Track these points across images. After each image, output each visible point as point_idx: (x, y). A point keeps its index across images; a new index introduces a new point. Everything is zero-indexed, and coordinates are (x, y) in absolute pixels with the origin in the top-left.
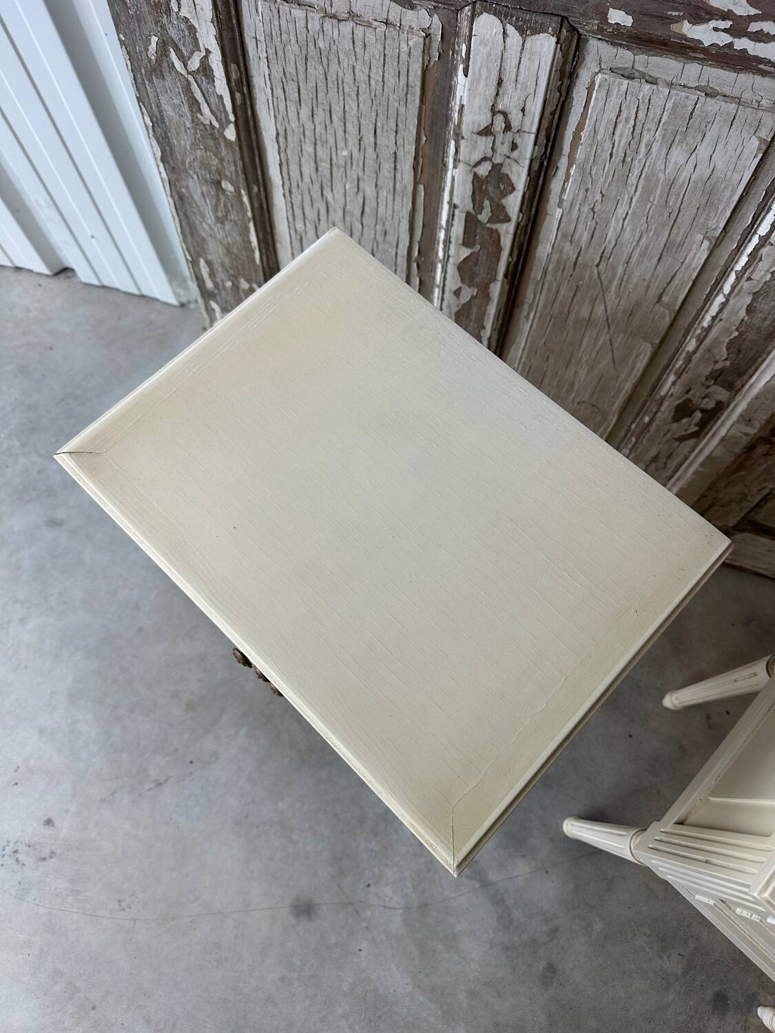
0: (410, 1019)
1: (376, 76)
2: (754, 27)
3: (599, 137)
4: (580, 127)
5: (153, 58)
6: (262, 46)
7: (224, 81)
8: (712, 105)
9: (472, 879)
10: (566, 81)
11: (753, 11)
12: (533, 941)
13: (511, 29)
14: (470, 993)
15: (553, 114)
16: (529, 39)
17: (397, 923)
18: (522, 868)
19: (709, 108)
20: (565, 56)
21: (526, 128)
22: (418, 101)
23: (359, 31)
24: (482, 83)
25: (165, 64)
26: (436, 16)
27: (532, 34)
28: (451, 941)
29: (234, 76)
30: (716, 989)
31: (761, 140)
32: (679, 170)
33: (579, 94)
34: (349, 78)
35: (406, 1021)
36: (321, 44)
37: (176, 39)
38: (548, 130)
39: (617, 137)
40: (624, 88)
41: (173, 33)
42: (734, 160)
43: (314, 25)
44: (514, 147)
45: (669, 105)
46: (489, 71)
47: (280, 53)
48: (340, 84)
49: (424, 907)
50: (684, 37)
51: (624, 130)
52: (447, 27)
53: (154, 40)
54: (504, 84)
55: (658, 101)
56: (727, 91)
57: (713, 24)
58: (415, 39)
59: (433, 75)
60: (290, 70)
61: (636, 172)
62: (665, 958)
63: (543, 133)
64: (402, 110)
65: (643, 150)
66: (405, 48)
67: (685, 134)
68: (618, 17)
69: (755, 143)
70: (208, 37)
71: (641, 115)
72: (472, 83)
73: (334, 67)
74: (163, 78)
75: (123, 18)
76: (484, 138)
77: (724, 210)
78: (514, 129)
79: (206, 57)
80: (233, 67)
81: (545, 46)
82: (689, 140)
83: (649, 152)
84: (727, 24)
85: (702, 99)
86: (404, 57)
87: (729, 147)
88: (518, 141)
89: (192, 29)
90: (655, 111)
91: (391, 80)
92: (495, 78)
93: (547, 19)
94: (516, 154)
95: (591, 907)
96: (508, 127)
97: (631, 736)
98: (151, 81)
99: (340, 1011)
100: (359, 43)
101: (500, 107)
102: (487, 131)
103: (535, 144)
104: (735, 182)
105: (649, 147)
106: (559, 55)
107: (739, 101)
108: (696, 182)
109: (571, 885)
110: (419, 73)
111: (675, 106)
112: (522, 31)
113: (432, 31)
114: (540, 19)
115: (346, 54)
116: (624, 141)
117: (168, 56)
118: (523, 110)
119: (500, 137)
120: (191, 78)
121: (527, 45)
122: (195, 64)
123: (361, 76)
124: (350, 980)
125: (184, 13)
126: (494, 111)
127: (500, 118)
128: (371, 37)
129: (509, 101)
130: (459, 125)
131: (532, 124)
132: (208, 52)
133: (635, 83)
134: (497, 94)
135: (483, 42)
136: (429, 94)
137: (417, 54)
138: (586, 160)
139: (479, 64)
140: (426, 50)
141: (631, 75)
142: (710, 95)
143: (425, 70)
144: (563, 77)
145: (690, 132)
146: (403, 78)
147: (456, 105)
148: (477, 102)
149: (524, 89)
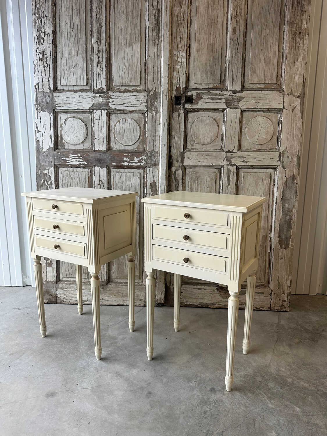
0: (94, 417)
1: (81, 180)
2: (131, 162)
3: (116, 182)
4: (113, 182)
5: (42, 183)
6: (62, 179)
7: (54, 185)
9: (116, 376)
10: (109, 175)
11: (130, 160)
12: (142, 387)
13: (100, 168)
14: (119, 405)
15: (109, 180)
16: (103, 169)
17: (89, 392)
18: (135, 371)
19: (130, 174)
20: (108, 171)
21: (105, 183)
22: (87, 183)
23: (78, 173)
25: (44, 184)
26: (89, 169)
28: (110, 393)
29: (56, 184)
30: (211, 387)
32: (129, 185)
33: (112, 177)
34: (76, 181)
35: (93, 417)
36: (72, 176)
37: (47, 179)
38: (109, 183)
40: (117, 174)
41: (47, 178)
42: (136, 182)
43: (71, 173)
44: (104, 186)
46: (98, 174)
47: (65, 179)
48: (74, 182)
49: (99, 386)
50: (123, 165)
51: (120, 180)
52: (91, 171)
53: (43, 180)
55: (123, 175)
56: (131, 172)
57: (126, 162)
59: (90, 178)
60: (66, 181)
61: (123, 187)
62: (190, 383)
63: (108, 183)
64: (85, 185)
65: (123, 183)
66: (85, 174)
68: (114, 164)
69: (138, 178)
70: (53, 178)
71: (121, 177)
72: (96, 177)
73: (74, 179)
74: (43, 187)
75: (38, 177)
77: (138, 190)
79: (52, 181)
80: (56, 182)
81: (105, 169)
82: (129, 180)
83: (124, 183)
84: (127, 162)
86: (85, 176)
87: (135, 179)
88: (104, 185)
89: (50, 177)
90: (123, 176)
91: (83, 180)
92: (99, 176)
93: (105, 166)
94: (104, 187)
95: (161, 376)
96: (102, 183)
98: (40, 188)
99: (64, 420)
100: (78, 175)
101: (100, 180)
102: (99, 184)
103: (107, 185)
104: (138, 185)
107: (133, 173)
108: (133, 186)
109: (153, 372)
111: (125, 175)
112: (101, 168)
113: (89, 172)
114: (104, 166)
115: (76, 177)
116: (120, 182)
117: (45, 182)
118: (104, 179)
119: (101, 185)
120: (48, 186)
122: (49, 183)
123: (78, 180)
124: (69, 410)
125: (49, 174)
126: (100, 181)
127: (101, 182)
128: (80, 174)
129: (102, 179)
130: (95, 185)
132: (52, 180)
133: (119, 173)
134: (100, 178)
135: (96, 171)
136: (89, 181)
137: (87, 175)
138: (115, 187)
139: (96, 174)
140: (88, 174)
141: (118, 172)
142: (129, 173)
143: (88, 177)
144: (109, 174)
145: (129, 178)
146: (85, 179)
147: (94, 182)
148: (97, 180)
149: (103, 176)
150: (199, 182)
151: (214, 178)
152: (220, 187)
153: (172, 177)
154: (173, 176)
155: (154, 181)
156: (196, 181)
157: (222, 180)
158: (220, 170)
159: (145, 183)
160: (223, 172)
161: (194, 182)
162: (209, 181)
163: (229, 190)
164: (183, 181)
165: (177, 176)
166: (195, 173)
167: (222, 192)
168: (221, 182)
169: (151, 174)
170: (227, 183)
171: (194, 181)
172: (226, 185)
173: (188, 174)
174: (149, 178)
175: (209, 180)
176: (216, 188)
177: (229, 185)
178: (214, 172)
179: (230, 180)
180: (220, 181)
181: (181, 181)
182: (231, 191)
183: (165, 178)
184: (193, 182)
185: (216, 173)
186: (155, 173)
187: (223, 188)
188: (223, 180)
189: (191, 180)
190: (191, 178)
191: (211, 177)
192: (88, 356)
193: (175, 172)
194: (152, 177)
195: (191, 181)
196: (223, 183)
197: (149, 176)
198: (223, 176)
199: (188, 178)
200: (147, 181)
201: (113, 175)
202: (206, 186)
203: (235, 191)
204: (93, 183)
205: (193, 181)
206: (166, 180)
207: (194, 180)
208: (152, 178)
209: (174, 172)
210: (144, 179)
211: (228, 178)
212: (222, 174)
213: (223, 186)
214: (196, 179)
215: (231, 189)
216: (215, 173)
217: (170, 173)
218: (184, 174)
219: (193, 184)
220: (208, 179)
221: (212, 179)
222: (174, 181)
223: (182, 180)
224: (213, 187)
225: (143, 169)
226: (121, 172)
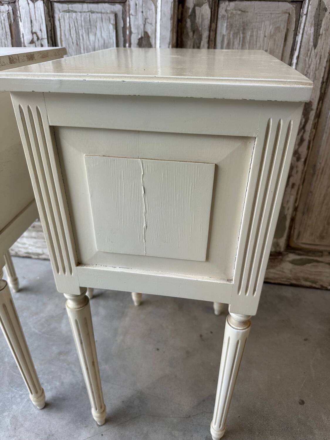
3: (67, 37)
4: (61, 35)
8: (94, 16)
10: (52, 19)
15: (51, 30)
16: (35, 4)
20: (48, 8)
21: (43, 37)
22: (10, 38)
24: (26, 23)
26: (10, 6)
27: (36, 1)
31: (113, 24)
32: (94, 43)
33: (57, 23)
38: (51, 37)
39: (72, 35)
40: (68, 16)
42: (108, 34)
44: (42, 46)
45: (82, 19)
46: (27, 18)
51: (73, 31)
52: (14, 9)
54: (33, 22)
55: (79, 18)
56: (97, 11)
58: (5, 14)
59: (13, 27)
61: (82, 47)
63: (50, 39)
64: (6, 43)
65: (81, 38)
66: (2, 18)
67: (91, 28)
71: (76, 24)
72: (23, 23)
76: (32, 44)
78: (40, 38)
81: (40, 5)
82: (93, 30)
83: (83, 39)
85: (91, 14)
86: (3, 21)
87: (106, 29)
88: (43, 43)
90: (79, 22)
92: (30, 20)
96: (38, 39)
97: (158, 349)
101: (34, 31)
102: (32, 42)
103: (48, 43)
104: (112, 43)
105: (82, 36)
106: (46, 8)
107: (101, 13)
110: (8, 26)
111: (84, 19)
112: (33, 2)
113: (9, 11)
116: (75, 36)
118: (41, 30)
119: (37, 42)
121: (35, 6)
126: (33, 33)
127: (35, 35)
129: (36, 29)
130: (24, 42)
131: (45, 35)
133: (70, 13)
134: (32, 26)
135: (23, 8)
136: (14, 36)
137: (6, 19)
139: (23, 16)
140: (9, 18)
141: (68, 11)
142: (92, 12)
143: (10, 26)
144: (49, 17)
145: (92, 27)
146: (4, 29)
147: (22, 36)
148: (27, 32)
149: (39, 22)
150: (248, 37)
151: (282, 26)
152: (293, 50)
153: (186, 22)
154: (189, 21)
155: (146, 33)
156: (241, 35)
157: (301, 32)
158: (298, 8)
159: (127, 38)
160: (305, 13)
161: (237, 36)
162: (271, 36)
163: (314, 60)
164: (212, 33)
165: (198, 20)
166: (239, 12)
167: (297, 64)
168: (299, 39)
169: (140, 14)
170: (312, 40)
171: (236, 34)
172: (309, 45)
173: (223, 16)
174: (134, 25)
175: (271, 32)
176: (285, 54)
177: (315, 46)
178: (286, 13)
179: (321, 33)
180: (296, 35)
181: (205, 34)
182: (318, 61)
183: (169, 24)
184: (233, 36)
185: (289, 14)
186: (148, 13)
187: (302, 52)
188: (303, 34)
189: (230, 31)
190: (230, 26)
191: (278, 25)
192: (10, 384)
193: (194, 10)
194: (140, 22)
195: (229, 33)
196: (301, 42)
197: (135, 21)
198: (305, 24)
199: (222, 26)
200: (131, 33)
201: (59, 20)
202: (263, 46)
203: (327, 61)
204: (20, 39)
205: (234, 34)
206: (172, 30)
207: (236, 31)
208: (142, 27)
209: (190, 11)
210: (124, 28)
211: (316, 27)
212: (304, 17)
213: (302, 50)
214: (242, 28)
215: (318, 57)
216: (287, 15)
217: (182, 14)
218: (214, 15)
219: (233, 42)
220: (270, 29)
221: (277, 29)
222: (191, 34)
223: (210, 31)
224: (277, 51)
225: (122, 4)
226: (76, 12)
